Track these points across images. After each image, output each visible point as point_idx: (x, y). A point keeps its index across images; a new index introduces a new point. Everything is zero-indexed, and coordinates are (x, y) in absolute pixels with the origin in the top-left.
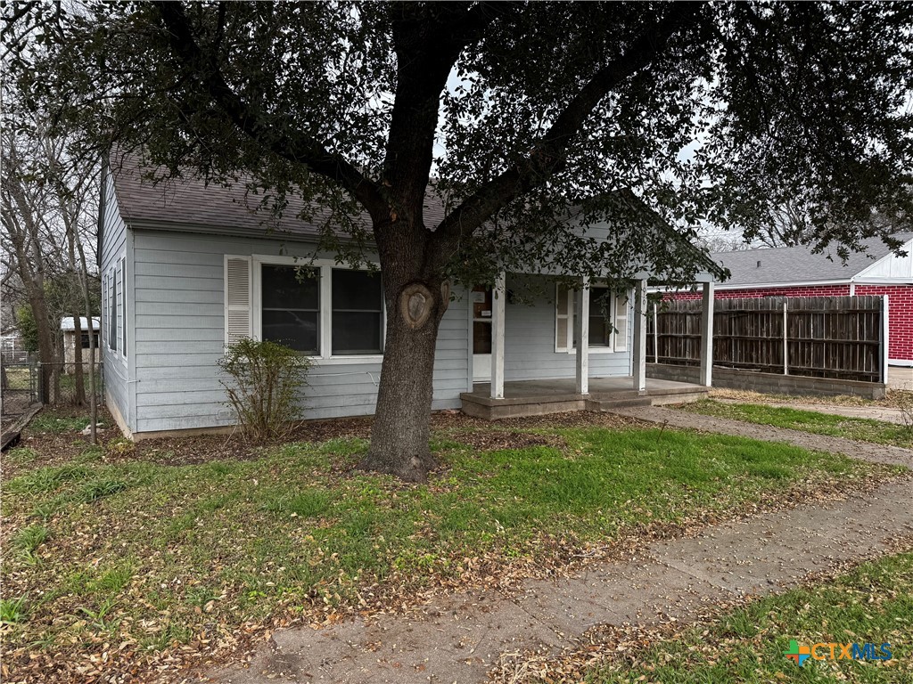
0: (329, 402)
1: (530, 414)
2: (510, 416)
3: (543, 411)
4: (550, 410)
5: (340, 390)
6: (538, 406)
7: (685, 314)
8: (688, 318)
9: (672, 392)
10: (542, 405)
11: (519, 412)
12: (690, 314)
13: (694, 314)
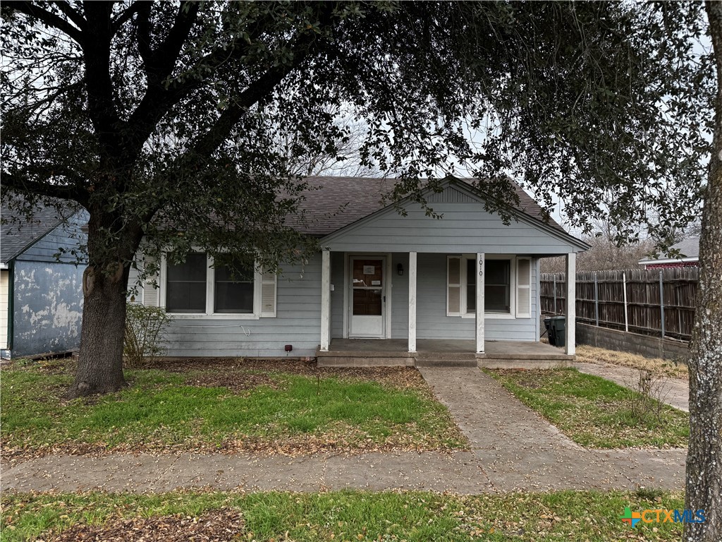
0: (212, 345)
1: (355, 366)
2: (336, 366)
3: (369, 364)
4: (376, 363)
5: (219, 338)
6: (364, 360)
7: (645, 283)
8: (647, 286)
9: (518, 357)
10: (368, 359)
11: (345, 363)
12: (648, 284)
13: (651, 284)
